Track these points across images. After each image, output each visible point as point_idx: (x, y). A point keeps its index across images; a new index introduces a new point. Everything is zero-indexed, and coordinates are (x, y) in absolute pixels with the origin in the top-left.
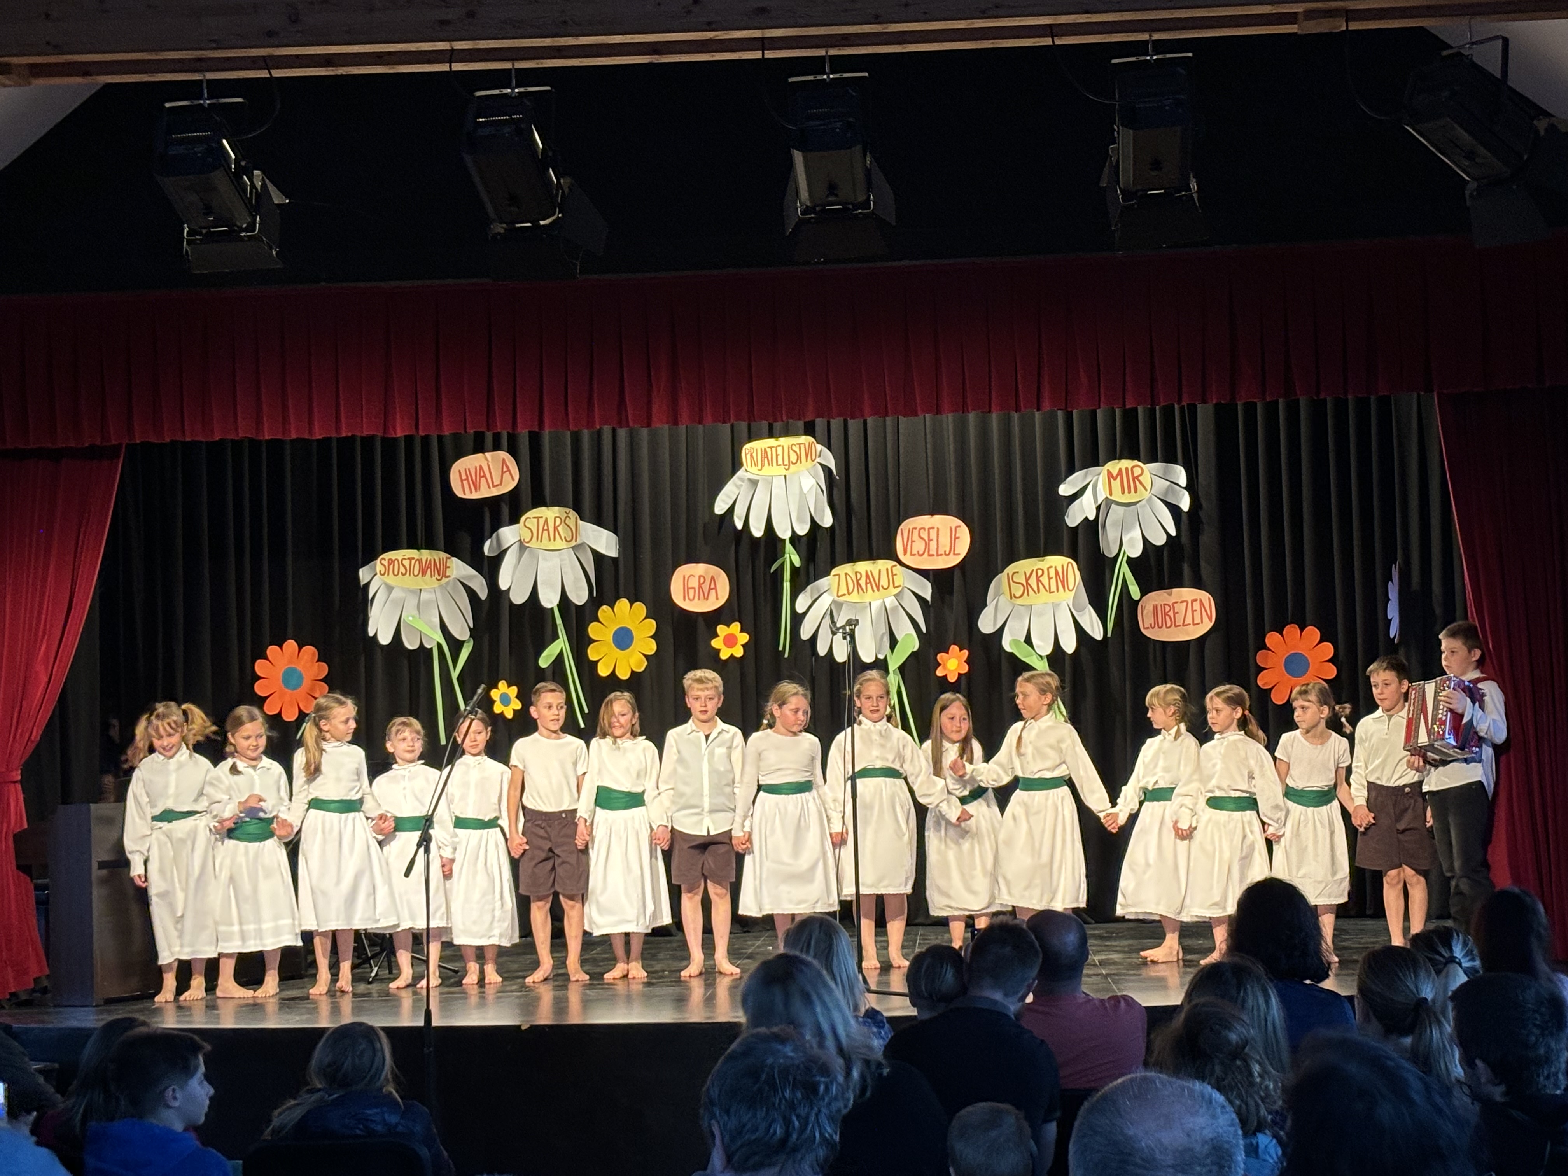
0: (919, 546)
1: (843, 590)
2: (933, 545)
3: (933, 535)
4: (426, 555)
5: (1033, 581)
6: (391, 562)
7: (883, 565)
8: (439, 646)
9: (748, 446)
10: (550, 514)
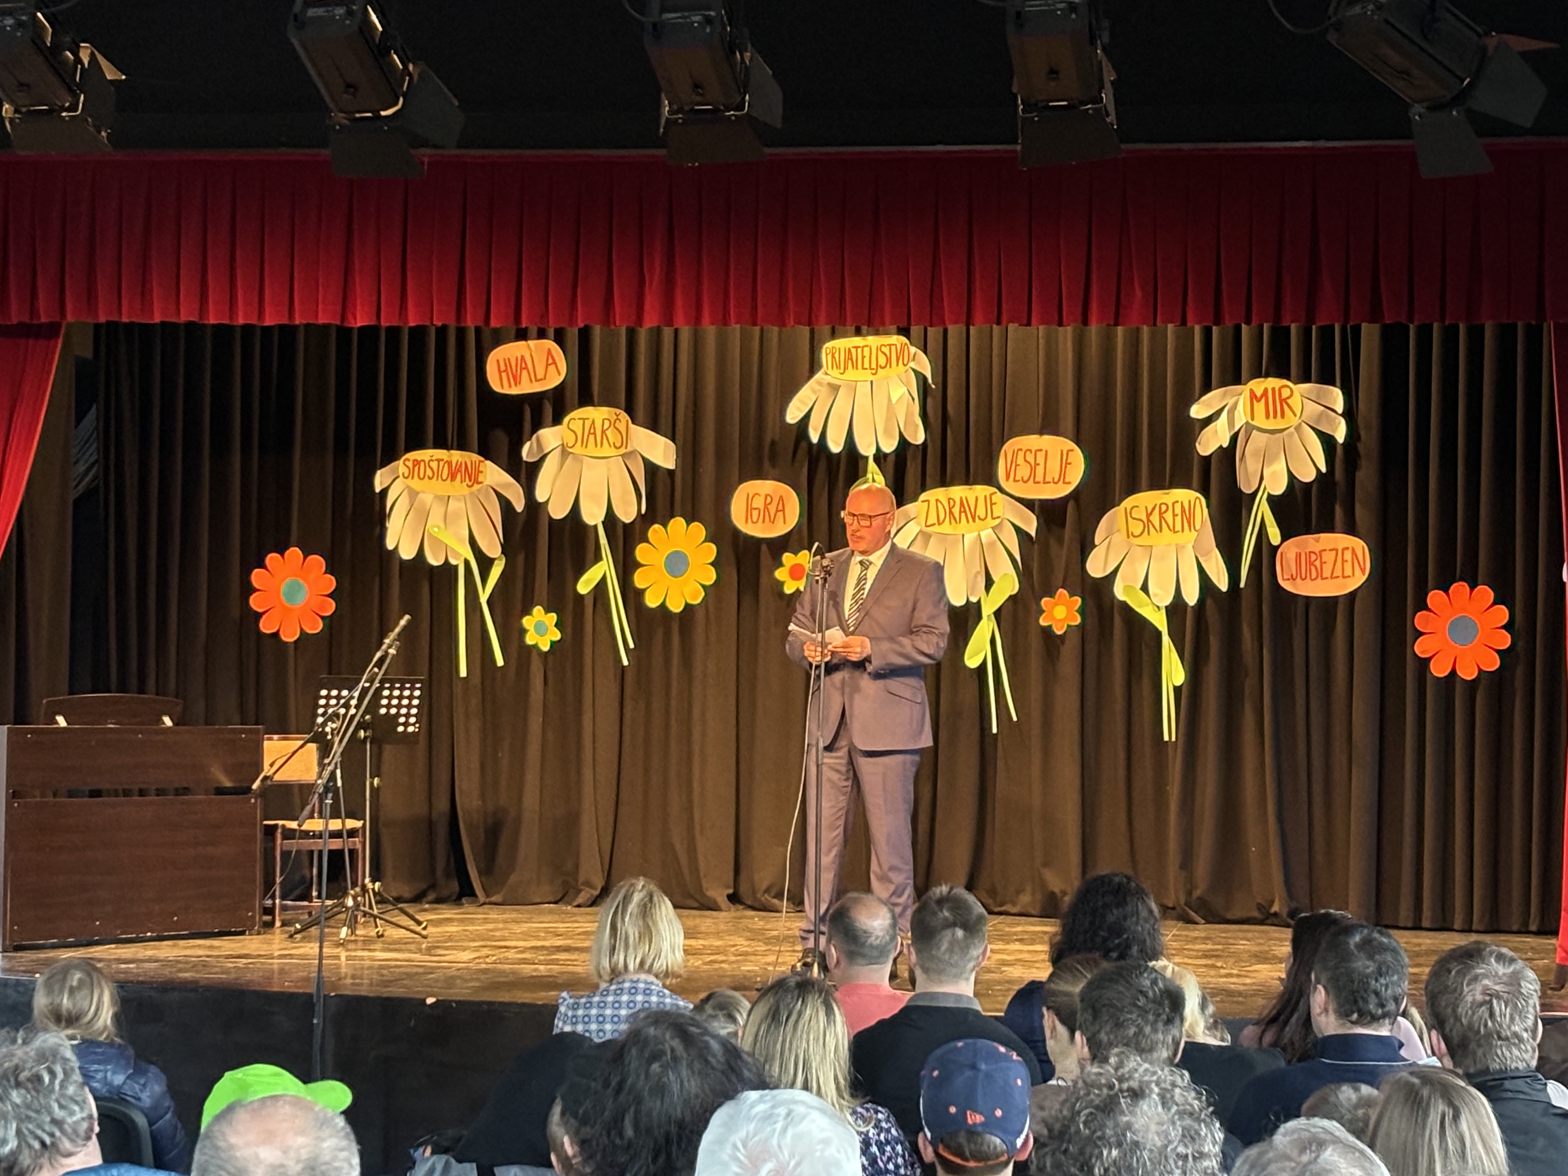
0: (1024, 471)
1: (933, 519)
2: (1040, 470)
3: (1040, 459)
4: (457, 456)
5: (1155, 518)
6: (416, 463)
7: (981, 491)
8: (467, 563)
9: (829, 345)
10: (597, 414)
